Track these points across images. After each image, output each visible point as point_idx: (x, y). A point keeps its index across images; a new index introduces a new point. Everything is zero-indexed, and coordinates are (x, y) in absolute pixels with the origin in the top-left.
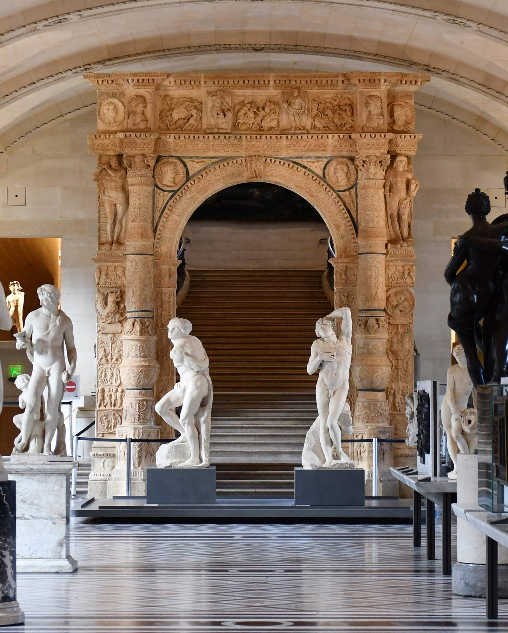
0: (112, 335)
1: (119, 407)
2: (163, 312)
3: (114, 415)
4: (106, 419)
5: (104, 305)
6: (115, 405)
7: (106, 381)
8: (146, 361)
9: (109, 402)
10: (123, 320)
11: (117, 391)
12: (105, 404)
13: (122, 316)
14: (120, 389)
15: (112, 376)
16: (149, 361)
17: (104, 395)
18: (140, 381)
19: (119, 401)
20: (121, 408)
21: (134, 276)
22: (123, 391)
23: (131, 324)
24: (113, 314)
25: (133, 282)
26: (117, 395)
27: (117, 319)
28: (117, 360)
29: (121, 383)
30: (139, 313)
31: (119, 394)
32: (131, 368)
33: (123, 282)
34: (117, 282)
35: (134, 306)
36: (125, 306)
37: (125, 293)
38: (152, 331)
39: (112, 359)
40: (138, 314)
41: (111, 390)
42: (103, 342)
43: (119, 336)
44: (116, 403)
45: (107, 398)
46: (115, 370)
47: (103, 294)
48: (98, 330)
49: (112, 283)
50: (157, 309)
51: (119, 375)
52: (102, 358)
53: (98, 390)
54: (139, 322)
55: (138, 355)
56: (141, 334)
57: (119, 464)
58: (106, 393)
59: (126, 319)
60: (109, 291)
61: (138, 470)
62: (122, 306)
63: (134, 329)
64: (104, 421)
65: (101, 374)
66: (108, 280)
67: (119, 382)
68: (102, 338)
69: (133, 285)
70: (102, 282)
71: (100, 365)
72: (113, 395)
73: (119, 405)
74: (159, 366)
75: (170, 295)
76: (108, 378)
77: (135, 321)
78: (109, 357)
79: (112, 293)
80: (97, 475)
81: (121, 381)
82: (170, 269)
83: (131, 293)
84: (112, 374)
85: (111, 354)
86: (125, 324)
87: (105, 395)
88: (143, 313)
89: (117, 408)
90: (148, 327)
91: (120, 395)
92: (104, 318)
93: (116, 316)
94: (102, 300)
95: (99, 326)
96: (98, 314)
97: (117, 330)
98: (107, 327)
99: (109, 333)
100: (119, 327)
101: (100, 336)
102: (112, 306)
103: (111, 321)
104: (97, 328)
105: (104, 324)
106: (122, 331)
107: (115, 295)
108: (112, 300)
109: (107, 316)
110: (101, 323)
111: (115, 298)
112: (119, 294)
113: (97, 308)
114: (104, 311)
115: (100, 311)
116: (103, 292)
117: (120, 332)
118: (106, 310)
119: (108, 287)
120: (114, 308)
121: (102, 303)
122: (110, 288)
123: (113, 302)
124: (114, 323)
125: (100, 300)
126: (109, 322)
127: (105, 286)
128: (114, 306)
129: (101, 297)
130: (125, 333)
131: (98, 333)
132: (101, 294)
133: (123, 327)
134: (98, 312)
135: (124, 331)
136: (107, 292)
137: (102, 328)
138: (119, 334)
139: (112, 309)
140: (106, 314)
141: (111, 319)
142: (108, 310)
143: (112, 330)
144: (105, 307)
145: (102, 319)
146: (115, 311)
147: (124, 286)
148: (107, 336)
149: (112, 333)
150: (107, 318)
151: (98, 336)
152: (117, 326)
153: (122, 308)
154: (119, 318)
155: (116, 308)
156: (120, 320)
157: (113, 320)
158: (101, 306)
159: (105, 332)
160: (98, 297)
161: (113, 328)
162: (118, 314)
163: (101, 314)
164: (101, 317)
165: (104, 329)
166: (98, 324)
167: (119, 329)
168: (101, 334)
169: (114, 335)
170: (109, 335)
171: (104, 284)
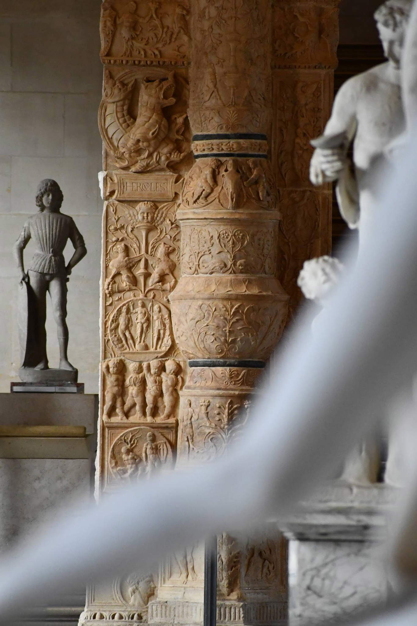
0: (150, 204)
1: (168, 416)
2: (298, 140)
3: (154, 439)
4: (128, 451)
5: (127, 118)
6: (155, 412)
7: (130, 341)
8: (250, 282)
9: (138, 400)
10: (182, 161)
11: (162, 368)
12: (126, 407)
13: (178, 148)
14: (170, 365)
15: (148, 326)
16: (261, 283)
17: (124, 380)
18: (234, 341)
19: (167, 399)
20: (172, 420)
21: (216, 30)
22: (179, 371)
23: (207, 172)
24: (152, 142)
25: (214, 49)
26: (161, 382)
27: (163, 158)
28: (162, 279)
29: (173, 348)
30: (232, 141)
31: (167, 379)
32: (208, 302)
33: (182, 50)
34: (163, 49)
35: (216, 119)
36: (186, 120)
37: (188, 83)
38: (268, 194)
39: (147, 276)
40: (225, 145)
41: (145, 365)
42: (122, 227)
43: (168, 210)
44: (160, 404)
45: (132, 390)
46: (156, 308)
47: (124, 85)
48: (108, 190)
49: (149, 52)
50: (281, 130)
51: (167, 322)
52: (118, 274)
53: (108, 367)
54: (230, 169)
55: (229, 263)
56: (237, 205)
57: (168, 584)
58: (131, 376)
59: (190, 159)
60: (139, 75)
61: (227, 603)
62: (180, 120)
63: (218, 189)
64: (124, 457)
65: (116, 320)
66: (137, 44)
67: (167, 342)
68: (119, 214)
69: (214, 59)
70: (120, 47)
71: (111, 294)
72: (150, 381)
73: (166, 411)
74: (286, 297)
75: (318, 89)
76: (137, 331)
77: (219, 164)
78: (140, 271)
79: (149, 81)
80: (102, 617)
81: (173, 341)
82: (320, 12)
83: (208, 80)
84: (148, 320)
85: (146, 261)
86: (186, 176)
87: (127, 382)
88: (241, 141)
89: (160, 419)
90: (256, 182)
91: (169, 383)
92: (127, 156)
93: (160, 151)
94: (119, 104)
95: (111, 180)
96: (109, 143)
97: (163, 192)
98: (133, 181)
99: (140, 200)
100: (171, 183)
101: (113, 208)
102: (151, 119)
103: (145, 164)
104: (105, 186)
105: (124, 174)
106: (179, 193)
107: (159, 87)
108: (149, 103)
109: (136, 149)
110: (116, 170)
111: (159, 98)
112: (172, 84)
113: (106, 127)
114: (127, 134)
115: (115, 135)
116: (124, 78)
117: (172, 196)
118: (133, 132)
119: (137, 62)
120: (157, 126)
121: (119, 112)
122: (144, 66)
123: (152, 107)
124: (154, 169)
125: (115, 104)
126: (141, 168)
127: (127, 62)
128: (157, 122)
129: (119, 93)
130: (188, 200)
131: (109, 199)
132: (119, 85)
133: (180, 183)
134: (109, 139)
135: (184, 195)
136: (134, 80)
137: (119, 184)
138: (170, 203)
139: (151, 130)
140: (132, 145)
141: (147, 160)
142: (138, 131)
143: (148, 190)
144: (130, 124)
145: (119, 160)
146: (158, 134)
147: (185, 63)
148: (134, 208)
149: (148, 201)
150: (134, 156)
151: (107, 207)
152: (163, 179)
153: (179, 126)
154: (171, 154)
155: (162, 126)
156: (172, 161)
157: (151, 163)
158: (118, 119)
159: (128, 197)
160: (109, 93)
161: (150, 186)
162: (168, 144)
163: (116, 144)
164: (117, 153)
165: (124, 186)
166: (107, 174)
167: (168, 187)
168: (115, 203)
169: (155, 205)
170: (140, 206)
171: (125, 55)
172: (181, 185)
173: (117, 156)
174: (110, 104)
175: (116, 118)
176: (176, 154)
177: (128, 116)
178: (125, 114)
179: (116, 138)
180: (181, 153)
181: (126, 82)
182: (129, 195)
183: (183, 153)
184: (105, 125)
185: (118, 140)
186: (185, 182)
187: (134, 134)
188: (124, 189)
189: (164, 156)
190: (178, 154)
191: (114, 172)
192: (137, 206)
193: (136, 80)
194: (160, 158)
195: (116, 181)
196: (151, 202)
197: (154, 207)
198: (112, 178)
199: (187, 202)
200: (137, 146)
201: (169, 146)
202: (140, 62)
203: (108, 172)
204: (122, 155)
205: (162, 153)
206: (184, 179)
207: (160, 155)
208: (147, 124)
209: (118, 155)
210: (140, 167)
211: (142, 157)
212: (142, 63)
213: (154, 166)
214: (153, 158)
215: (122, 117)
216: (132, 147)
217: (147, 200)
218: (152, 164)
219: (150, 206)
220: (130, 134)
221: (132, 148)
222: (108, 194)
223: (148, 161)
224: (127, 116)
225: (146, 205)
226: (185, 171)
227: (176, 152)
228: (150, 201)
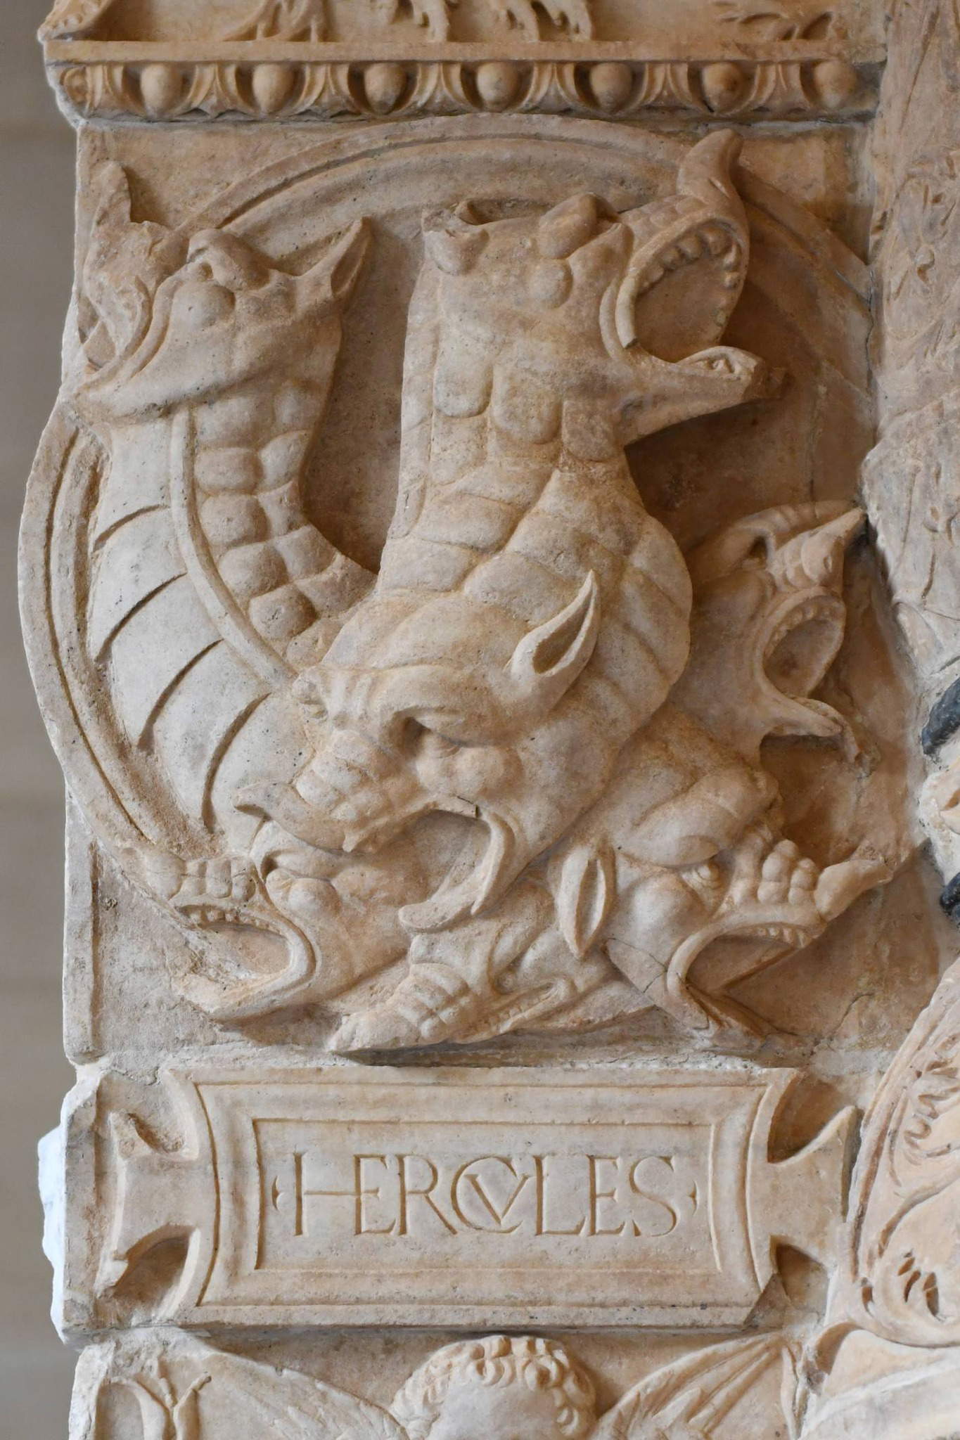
5: (289, 543)
10: (832, 937)
24: (542, 744)
27: (650, 910)
36: (860, 559)
47: (259, 261)
48: (121, 1237)
62: (802, 560)
86: (881, 1083)
92: (294, 894)
93: (619, 838)
94: (212, 420)
95: (147, 1133)
96: (127, 795)
97: (651, 1240)
98: (356, 1142)
99: (425, 1319)
100: (730, 1156)
101: (167, 1413)
102: (523, 527)
103: (473, 969)
104: (88, 1198)
105: (274, 1077)
106: (813, 1252)
107: (594, 244)
108: (500, 389)
109: (381, 822)
110: (189, 1040)
111: (594, 339)
112: (711, 224)
113: (95, 640)
114: (298, 686)
115: (178, 708)
116: (264, 209)
117: (743, 1279)
118: (352, 657)
119: (377, 83)
120: (588, 585)
121: (214, 492)
122: (447, 110)
123: (536, 427)
124: (562, 1022)
125: (181, 418)
126: (432, 1014)
127: (294, 78)
128: (582, 544)
129: (211, 322)
130: (924, 1266)
131: (123, 1325)
132: (213, 257)
133: (824, 1150)
134: (122, 750)
135: (871, 1236)
136: (357, 226)
137: (224, 1170)
138: (730, 1345)
139: (525, 628)
140: (345, 780)
141: (492, 926)
142: (399, 645)
143: (505, 1223)
144: (317, 601)
145: (220, 938)
146: (593, 664)
147: (824, 74)
148: (370, 1403)
149: (510, 1332)
150: (367, 899)
151: (107, 1397)
152: (652, 1117)
153: (789, 603)
154: (721, 867)
155: (629, 588)
156: (739, 941)
157: (530, 958)
158: (208, 555)
159: (313, 1290)
160: (122, 332)
161: (532, 1180)
162: (693, 777)
163: (188, 795)
164: (202, 872)
165: (268, 1197)
166: (107, 1079)
167: (706, 1194)
168: (187, 1363)
169: (582, 1371)
170: (430, 1380)
171: (272, 31)
172: (830, 1173)
173: (196, 901)
174: (132, 431)
175: (188, 546)
176: (772, 865)
177: (304, 532)
178: (276, 515)
179: (188, 736)
180: (821, 865)
181: (279, 244)
182: (315, 1273)
183: (838, 861)
184: (82, 628)
185: (211, 751)
186: (868, 1135)
187: (357, 671)
188: (271, 1220)
189: (654, 885)
190: (791, 867)
191: (168, 1064)
192: (401, 1384)
193: (372, 229)
194: (618, 903)
195: (192, 1147)
196: (540, 1344)
197: (570, 1386)
198: (150, 1121)
199: (918, 1292)
200: (394, 786)
201: (704, 790)
202: (407, 75)
203: (116, 1064)
204: (249, 895)
205: (632, 859)
206: (859, 1115)
207: (623, 883)
208: (484, 572)
209: (210, 885)
210: (425, 999)
211: (447, 900)
212: (429, 87)
213: (560, 991)
214: (551, 908)
215: (245, 539)
216: (341, 797)
217: (503, 1318)
218: (538, 966)
219: (531, 1376)
220: (325, 677)
221: (345, 812)
222: (111, 1270)
223: (506, 945)
224: (291, 527)
225: (490, 1367)
226: (863, 1045)
227: (769, 849)
228: (533, 1332)
